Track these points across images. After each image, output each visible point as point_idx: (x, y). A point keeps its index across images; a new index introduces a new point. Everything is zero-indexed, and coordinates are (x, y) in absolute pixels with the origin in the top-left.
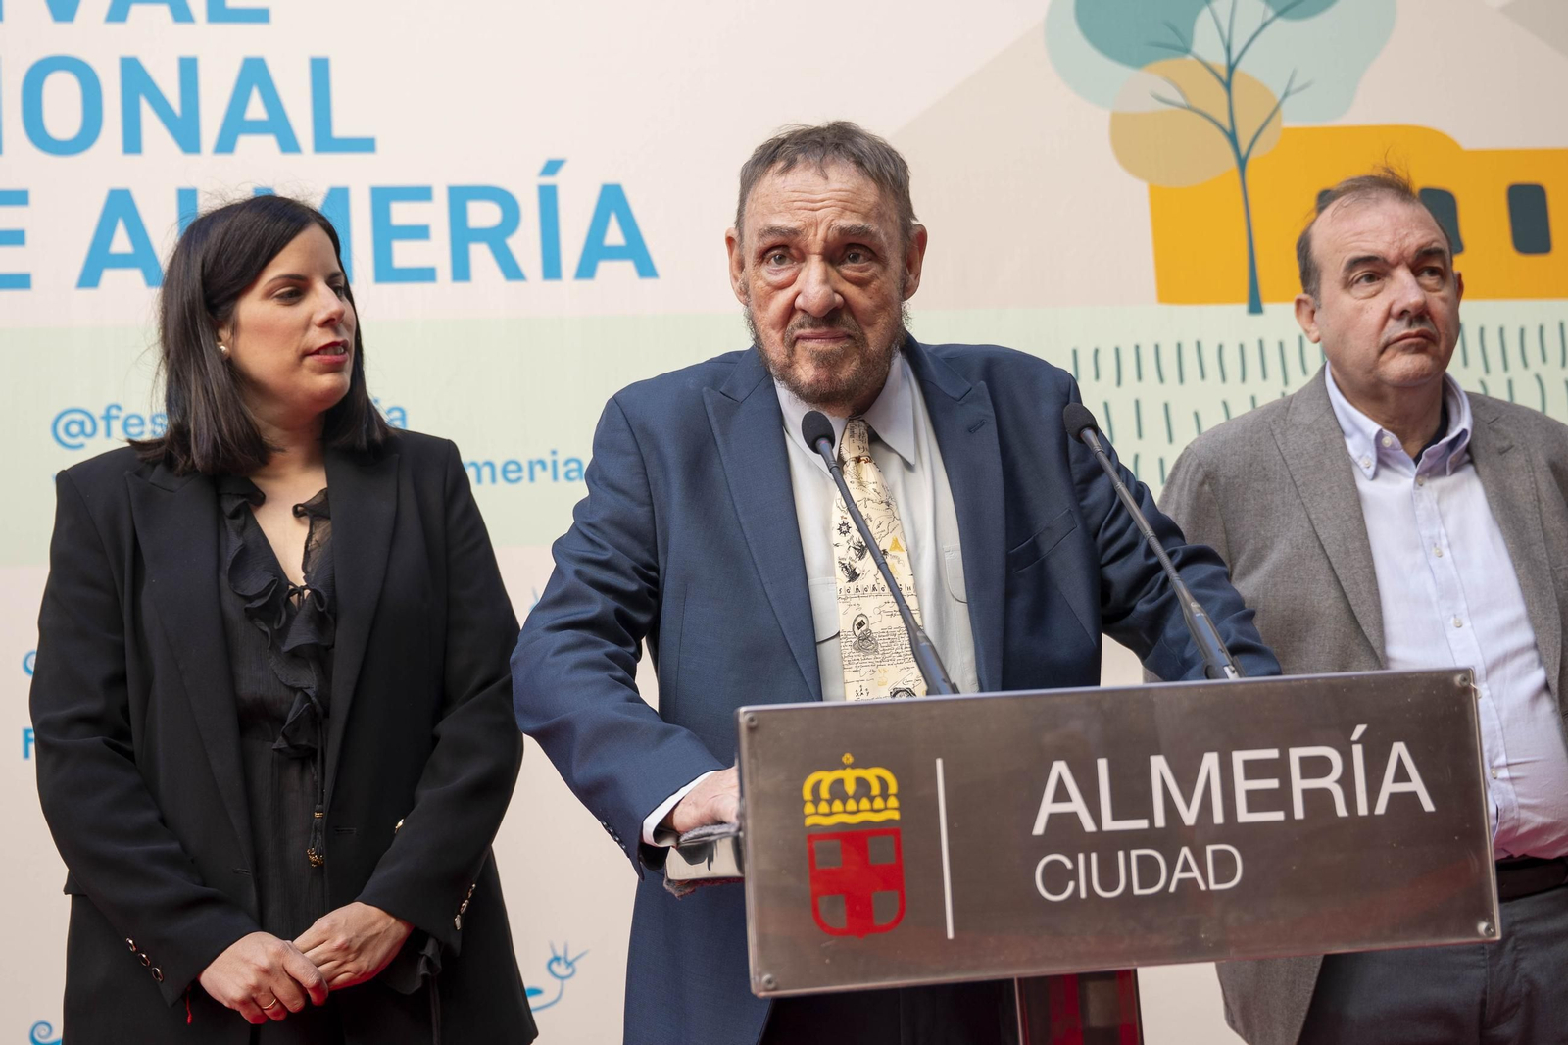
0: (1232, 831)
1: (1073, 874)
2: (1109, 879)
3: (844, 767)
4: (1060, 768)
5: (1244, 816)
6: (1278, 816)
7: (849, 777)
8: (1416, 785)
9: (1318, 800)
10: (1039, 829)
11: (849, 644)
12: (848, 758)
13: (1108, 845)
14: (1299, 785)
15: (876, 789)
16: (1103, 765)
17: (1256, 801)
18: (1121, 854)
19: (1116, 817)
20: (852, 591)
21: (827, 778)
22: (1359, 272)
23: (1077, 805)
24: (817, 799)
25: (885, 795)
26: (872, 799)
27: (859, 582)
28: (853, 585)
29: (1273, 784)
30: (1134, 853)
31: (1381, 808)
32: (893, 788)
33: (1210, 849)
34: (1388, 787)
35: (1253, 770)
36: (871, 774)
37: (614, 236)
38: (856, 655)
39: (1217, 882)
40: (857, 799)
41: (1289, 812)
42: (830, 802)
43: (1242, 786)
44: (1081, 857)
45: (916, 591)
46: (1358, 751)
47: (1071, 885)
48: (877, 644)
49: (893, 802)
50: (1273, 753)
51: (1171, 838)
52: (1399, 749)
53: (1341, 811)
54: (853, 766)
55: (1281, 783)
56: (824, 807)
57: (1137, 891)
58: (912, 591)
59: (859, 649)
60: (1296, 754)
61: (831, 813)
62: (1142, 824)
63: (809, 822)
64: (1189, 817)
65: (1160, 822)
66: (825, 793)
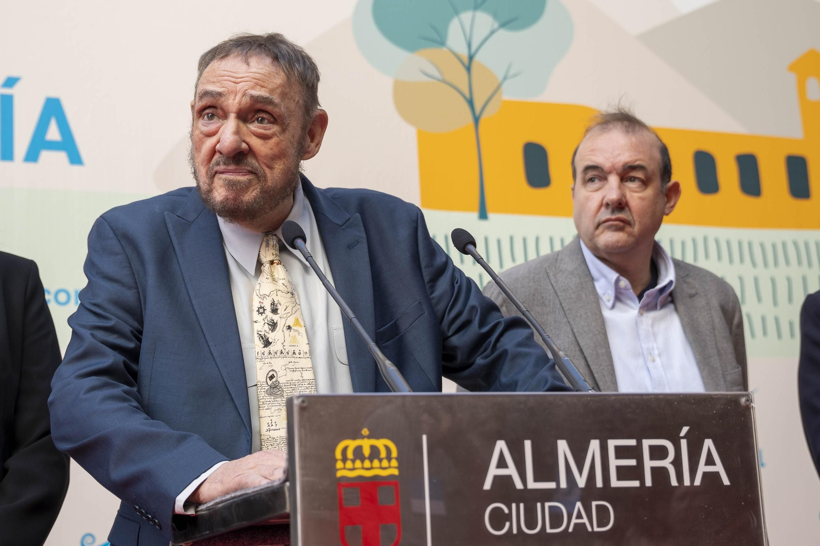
0: (607, 493)
1: (508, 517)
2: (531, 522)
3: (363, 437)
4: (501, 445)
5: (615, 483)
6: (636, 484)
7: (366, 445)
8: (719, 468)
9: (660, 474)
10: (487, 486)
11: (263, 390)
12: (365, 432)
13: (530, 498)
14: (648, 464)
15: (383, 454)
16: (528, 444)
17: (623, 473)
18: (539, 505)
19: (536, 479)
20: (266, 354)
21: (352, 444)
22: (590, 174)
23: (511, 470)
24: (344, 459)
25: (389, 458)
26: (381, 460)
27: (272, 348)
28: (267, 350)
29: (632, 462)
30: (547, 505)
31: (697, 482)
32: (394, 453)
33: (594, 503)
34: (702, 468)
35: (621, 452)
36: (381, 443)
37: (53, 133)
38: (268, 398)
39: (599, 526)
40: (371, 458)
41: (643, 482)
42: (353, 461)
43: (614, 463)
44: (514, 506)
45: (310, 355)
46: (684, 443)
47: (508, 524)
48: (283, 391)
49: (394, 463)
50: (632, 442)
51: (569, 495)
52: (708, 443)
53: (674, 482)
54: (369, 437)
55: (638, 462)
56: (349, 464)
57: (549, 530)
58: (308, 355)
59: (271, 394)
60: (647, 443)
61: (354, 469)
62: (552, 485)
63: (340, 474)
64: (581, 482)
65: (563, 484)
66: (350, 455)
